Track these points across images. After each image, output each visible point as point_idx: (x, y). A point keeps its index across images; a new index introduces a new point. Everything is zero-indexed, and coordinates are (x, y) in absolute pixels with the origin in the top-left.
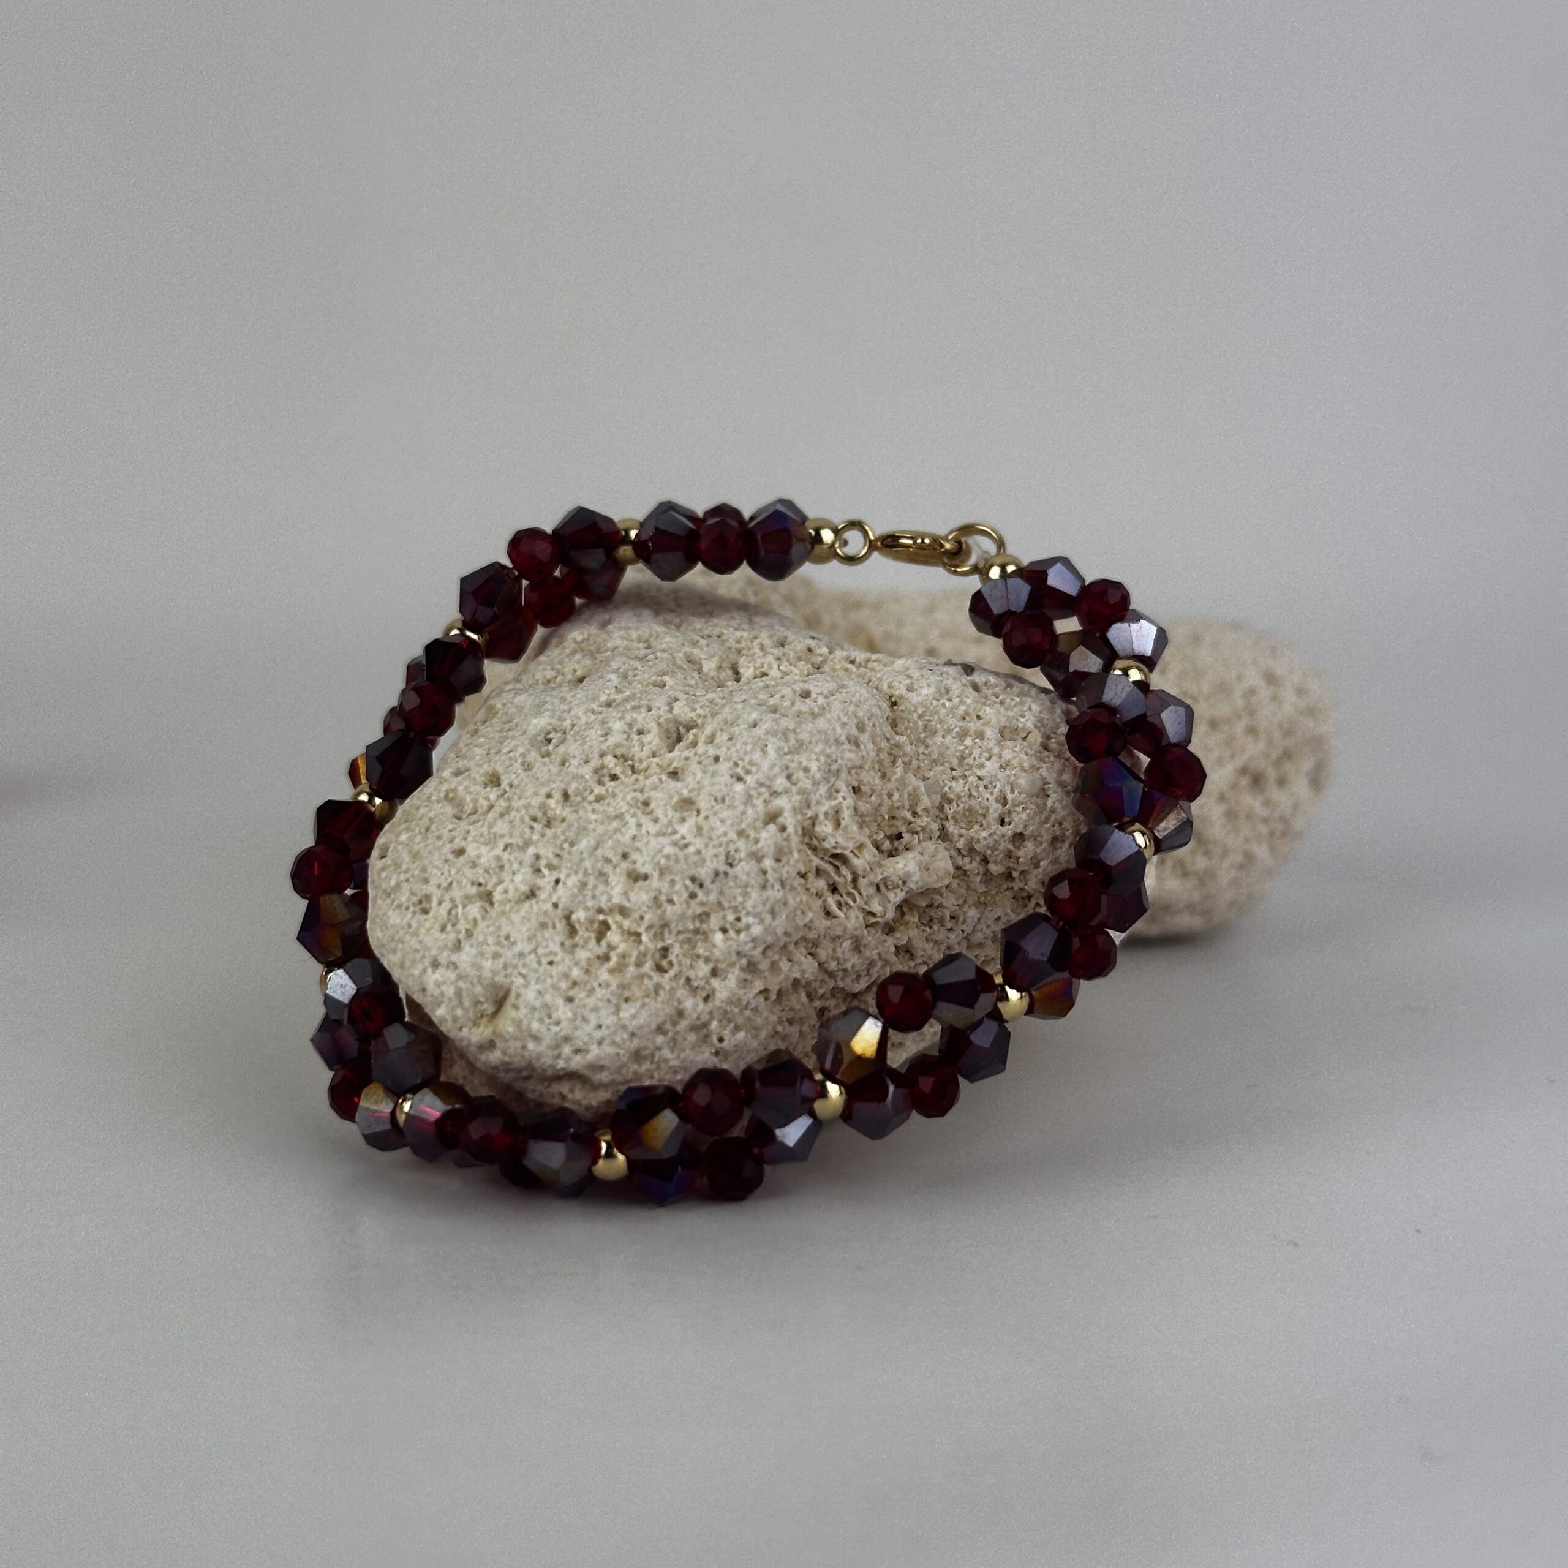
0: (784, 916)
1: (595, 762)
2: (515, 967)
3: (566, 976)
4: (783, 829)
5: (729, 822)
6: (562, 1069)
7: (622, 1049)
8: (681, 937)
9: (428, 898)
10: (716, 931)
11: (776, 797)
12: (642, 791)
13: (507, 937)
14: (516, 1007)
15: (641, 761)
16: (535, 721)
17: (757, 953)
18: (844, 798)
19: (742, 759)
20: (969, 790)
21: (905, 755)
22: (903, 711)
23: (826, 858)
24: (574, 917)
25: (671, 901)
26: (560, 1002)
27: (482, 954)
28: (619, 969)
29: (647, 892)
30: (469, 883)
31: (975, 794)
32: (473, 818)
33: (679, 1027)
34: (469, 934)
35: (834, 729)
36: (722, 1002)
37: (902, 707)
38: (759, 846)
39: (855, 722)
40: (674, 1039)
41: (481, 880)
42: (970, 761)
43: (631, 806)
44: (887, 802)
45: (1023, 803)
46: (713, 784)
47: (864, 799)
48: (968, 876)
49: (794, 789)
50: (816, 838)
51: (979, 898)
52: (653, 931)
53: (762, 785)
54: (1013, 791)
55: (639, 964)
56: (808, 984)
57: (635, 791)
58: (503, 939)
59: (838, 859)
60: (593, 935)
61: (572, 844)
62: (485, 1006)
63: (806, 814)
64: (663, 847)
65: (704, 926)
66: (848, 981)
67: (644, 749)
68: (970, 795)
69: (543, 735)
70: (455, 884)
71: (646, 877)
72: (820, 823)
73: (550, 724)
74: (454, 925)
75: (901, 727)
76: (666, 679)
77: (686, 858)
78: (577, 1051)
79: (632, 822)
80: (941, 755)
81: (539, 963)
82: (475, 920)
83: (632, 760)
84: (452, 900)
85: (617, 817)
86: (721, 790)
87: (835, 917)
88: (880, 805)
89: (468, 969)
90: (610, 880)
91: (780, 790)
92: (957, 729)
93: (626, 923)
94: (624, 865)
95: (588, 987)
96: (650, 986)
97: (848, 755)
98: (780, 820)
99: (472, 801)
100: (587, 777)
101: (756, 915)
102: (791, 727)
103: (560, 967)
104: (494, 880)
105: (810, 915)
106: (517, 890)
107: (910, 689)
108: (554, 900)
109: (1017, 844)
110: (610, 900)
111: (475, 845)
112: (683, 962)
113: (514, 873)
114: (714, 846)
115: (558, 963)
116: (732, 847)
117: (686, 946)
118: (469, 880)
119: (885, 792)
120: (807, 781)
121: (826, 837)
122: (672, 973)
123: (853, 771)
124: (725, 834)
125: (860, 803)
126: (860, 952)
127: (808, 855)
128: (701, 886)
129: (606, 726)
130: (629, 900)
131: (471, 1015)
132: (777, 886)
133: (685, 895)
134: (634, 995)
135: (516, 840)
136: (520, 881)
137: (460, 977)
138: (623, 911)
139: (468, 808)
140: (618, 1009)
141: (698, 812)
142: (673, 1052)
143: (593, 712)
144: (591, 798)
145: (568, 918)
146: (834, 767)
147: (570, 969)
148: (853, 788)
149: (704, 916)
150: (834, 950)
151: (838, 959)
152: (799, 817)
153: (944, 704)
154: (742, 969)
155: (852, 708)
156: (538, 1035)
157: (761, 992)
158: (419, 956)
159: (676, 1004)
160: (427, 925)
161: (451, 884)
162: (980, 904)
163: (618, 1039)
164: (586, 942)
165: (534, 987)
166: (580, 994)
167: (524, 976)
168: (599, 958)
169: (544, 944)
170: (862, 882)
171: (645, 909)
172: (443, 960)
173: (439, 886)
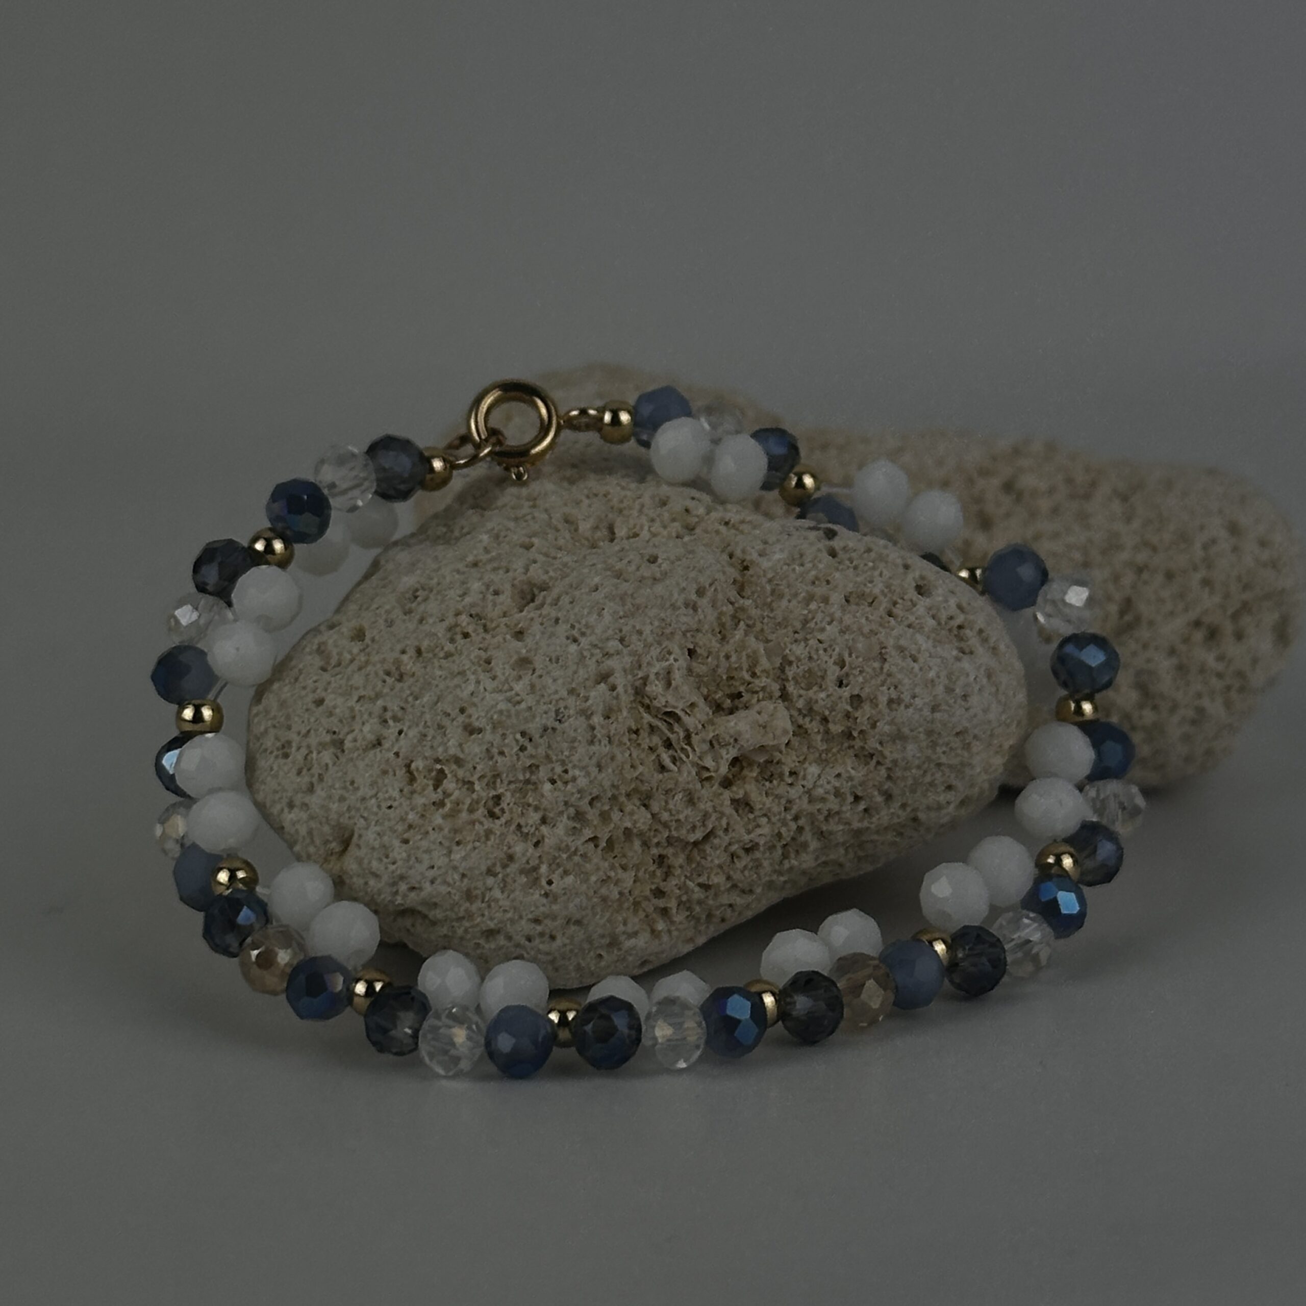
0: (610, 770)
1: (450, 620)
2: (358, 810)
3: (403, 819)
4: (613, 688)
5: (560, 681)
6: (399, 904)
7: (452, 889)
8: (513, 786)
9: (289, 743)
10: (544, 782)
11: (608, 659)
12: (486, 650)
13: (352, 783)
14: (359, 846)
15: (492, 621)
16: (405, 579)
17: (584, 804)
18: (676, 660)
19: (579, 623)
20: (809, 653)
21: (750, 618)
22: (752, 576)
23: (660, 716)
24: (413, 766)
25: (502, 753)
26: (396, 843)
27: (330, 797)
28: (453, 814)
29: (480, 745)
30: (325, 732)
31: (815, 657)
32: (338, 669)
33: (508, 870)
34: (321, 778)
35: (671, 595)
36: (551, 848)
37: (751, 572)
38: (590, 702)
39: (695, 586)
40: (503, 880)
41: (335, 729)
42: (812, 625)
43: (473, 663)
44: (724, 664)
45: (859, 667)
46: (548, 645)
47: (700, 661)
48: (810, 735)
49: (625, 651)
50: (648, 697)
51: (820, 755)
52: (486, 780)
53: (595, 646)
54: (850, 655)
55: (471, 811)
56: (641, 834)
57: (480, 649)
58: (348, 784)
59: (671, 717)
60: (431, 782)
61: (416, 698)
62: (334, 845)
63: (637, 675)
64: (497, 704)
65: (534, 778)
66: (684, 832)
67: (496, 609)
68: (810, 658)
69: (411, 592)
70: (312, 731)
71: (480, 731)
72: (651, 683)
73: (418, 582)
74: (309, 770)
75: (747, 592)
76: (535, 540)
77: (518, 714)
78: (413, 889)
79: (472, 678)
80: (785, 619)
81: (379, 807)
82: (327, 765)
83: (485, 619)
84: (308, 747)
85: (459, 673)
86: (555, 651)
87: (669, 771)
88: (717, 666)
89: (317, 810)
90: (447, 732)
91: (612, 651)
92: (803, 595)
93: (461, 773)
94: (461, 718)
95: (422, 831)
96: (482, 833)
97: (684, 619)
98: (611, 679)
99: (338, 654)
100: (440, 635)
101: (583, 768)
102: (629, 592)
103: (398, 811)
104: (346, 729)
105: (641, 769)
106: (364, 739)
107: (762, 554)
108: (395, 750)
109: (855, 705)
110: (446, 751)
111: (332, 696)
112: (514, 810)
113: (363, 724)
114: (544, 703)
115: (396, 808)
116: (562, 704)
117: (518, 795)
118: (325, 729)
119: (722, 654)
120: (639, 643)
121: (657, 695)
122: (503, 820)
123: (688, 635)
124: (556, 692)
125: (694, 664)
126: (694, 804)
127: (639, 712)
128: (531, 740)
129: (465, 586)
130: (463, 751)
131: (322, 852)
132: (605, 741)
133: (516, 749)
134: (465, 839)
135: (369, 692)
136: (368, 731)
137: (312, 818)
138: (458, 761)
139: (333, 662)
140: (450, 852)
141: (534, 670)
142: (503, 892)
143: (458, 572)
144: (442, 654)
145: (408, 766)
146: (668, 631)
147: (407, 814)
148: (689, 650)
149: (534, 768)
150: (667, 802)
151: (670, 811)
152: (630, 677)
153: (794, 570)
154: (569, 818)
155: (693, 574)
156: (378, 873)
157: (590, 839)
158: (277, 796)
159: (505, 848)
160: (286, 768)
161: (309, 731)
162: (822, 762)
163: (450, 880)
164: (424, 790)
165: (374, 828)
166: (415, 837)
167: (365, 819)
168: (434, 803)
169: (385, 789)
170: (695, 739)
171: (478, 760)
172: (297, 802)
173: (299, 733)
